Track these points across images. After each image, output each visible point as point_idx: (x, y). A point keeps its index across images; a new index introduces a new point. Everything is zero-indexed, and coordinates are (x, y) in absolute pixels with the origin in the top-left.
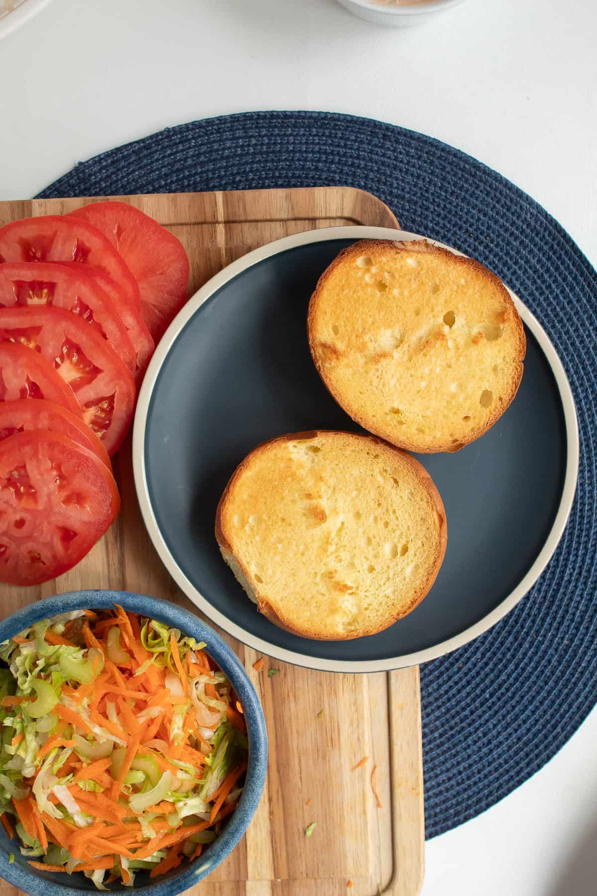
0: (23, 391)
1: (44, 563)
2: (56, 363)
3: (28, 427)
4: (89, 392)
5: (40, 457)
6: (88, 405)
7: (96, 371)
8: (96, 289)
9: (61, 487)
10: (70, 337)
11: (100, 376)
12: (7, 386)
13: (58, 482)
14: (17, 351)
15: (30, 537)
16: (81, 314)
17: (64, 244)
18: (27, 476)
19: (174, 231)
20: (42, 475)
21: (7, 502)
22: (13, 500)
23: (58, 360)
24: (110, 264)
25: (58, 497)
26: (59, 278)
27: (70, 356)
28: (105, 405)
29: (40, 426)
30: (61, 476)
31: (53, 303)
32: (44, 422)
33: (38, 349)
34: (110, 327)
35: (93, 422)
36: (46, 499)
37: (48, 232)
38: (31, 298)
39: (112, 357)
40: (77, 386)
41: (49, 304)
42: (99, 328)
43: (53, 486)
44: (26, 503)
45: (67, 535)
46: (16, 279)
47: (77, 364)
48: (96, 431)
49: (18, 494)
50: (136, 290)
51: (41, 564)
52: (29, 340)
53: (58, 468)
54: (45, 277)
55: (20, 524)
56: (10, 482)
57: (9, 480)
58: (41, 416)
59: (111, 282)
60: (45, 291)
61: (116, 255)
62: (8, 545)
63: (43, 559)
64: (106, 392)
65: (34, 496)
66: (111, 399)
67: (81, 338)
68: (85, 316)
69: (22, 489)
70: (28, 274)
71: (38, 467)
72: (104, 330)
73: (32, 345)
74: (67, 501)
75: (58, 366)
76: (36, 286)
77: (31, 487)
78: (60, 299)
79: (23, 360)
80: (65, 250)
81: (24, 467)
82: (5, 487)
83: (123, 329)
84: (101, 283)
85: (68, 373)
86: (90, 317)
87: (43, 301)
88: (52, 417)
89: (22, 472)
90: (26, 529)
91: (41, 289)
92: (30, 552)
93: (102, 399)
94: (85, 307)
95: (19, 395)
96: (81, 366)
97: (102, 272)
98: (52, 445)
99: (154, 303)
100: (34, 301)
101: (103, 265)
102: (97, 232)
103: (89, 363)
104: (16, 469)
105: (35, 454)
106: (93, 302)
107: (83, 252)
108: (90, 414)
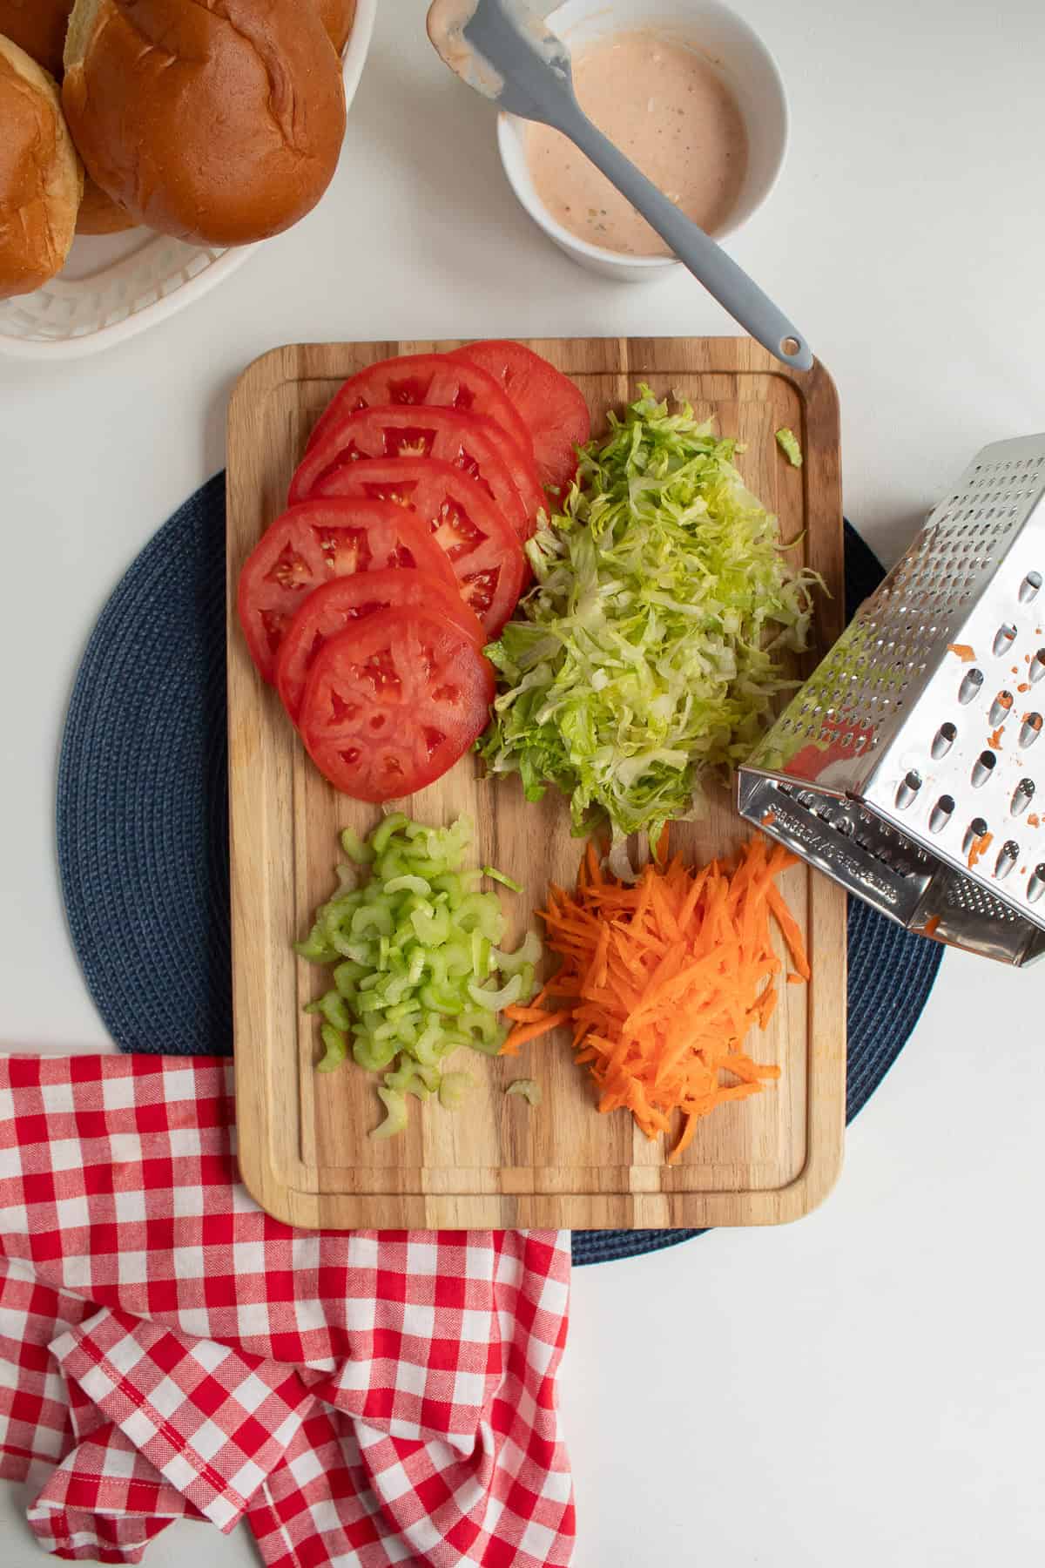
0: (391, 559)
1: (401, 772)
2: (433, 526)
3: (396, 602)
4: (470, 564)
5: (410, 640)
6: (467, 579)
7: (481, 537)
8: (483, 439)
9: (432, 678)
10: (452, 495)
11: (485, 543)
12: (373, 552)
13: (428, 670)
14: (385, 511)
15: (387, 740)
16: (466, 467)
17: (443, 388)
18: (391, 663)
19: (573, 379)
20: (409, 661)
21: (364, 695)
22: (373, 694)
23: (435, 522)
24: (498, 412)
25: (427, 690)
26: (441, 425)
27: (450, 517)
28: (486, 579)
29: (411, 601)
30: (433, 666)
31: (431, 454)
32: (415, 597)
33: (412, 508)
34: (498, 486)
35: (472, 602)
36: (411, 691)
37: (421, 373)
38: (403, 447)
39: (500, 521)
40: (455, 555)
41: (427, 454)
42: (485, 484)
43: (422, 676)
44: (388, 696)
45: (434, 737)
46: (386, 425)
47: (458, 529)
48: (476, 611)
49: (379, 684)
50: (530, 446)
51: (399, 775)
52: (400, 495)
53: (430, 653)
54: (422, 423)
55: (378, 722)
56: (369, 670)
57: (367, 667)
58: (413, 589)
59: (500, 431)
60: (422, 440)
61: (506, 401)
62: (361, 749)
63: (401, 767)
64: (490, 564)
65: (398, 688)
66: (494, 573)
67: (464, 496)
68: (470, 471)
69: (384, 679)
70: (402, 421)
71: (406, 651)
72: (492, 489)
73: (404, 503)
74: (438, 695)
75: (434, 529)
76: (412, 435)
77: (395, 676)
78: (439, 451)
79: (393, 521)
80: (443, 393)
81: (388, 652)
82: (362, 676)
83: (514, 490)
84: (489, 433)
85: (446, 538)
86: (476, 473)
87: (420, 452)
88: (426, 590)
89: (385, 658)
90: (384, 729)
91: (417, 438)
92: (387, 758)
93: (485, 572)
94: (469, 460)
95: (387, 563)
96: (463, 531)
97: (490, 422)
98: (424, 624)
99: (547, 463)
100: (408, 452)
101: (490, 412)
102: (484, 375)
103: (473, 527)
104: (378, 654)
105: (403, 635)
106: (480, 455)
107: (465, 397)
108: (467, 591)
